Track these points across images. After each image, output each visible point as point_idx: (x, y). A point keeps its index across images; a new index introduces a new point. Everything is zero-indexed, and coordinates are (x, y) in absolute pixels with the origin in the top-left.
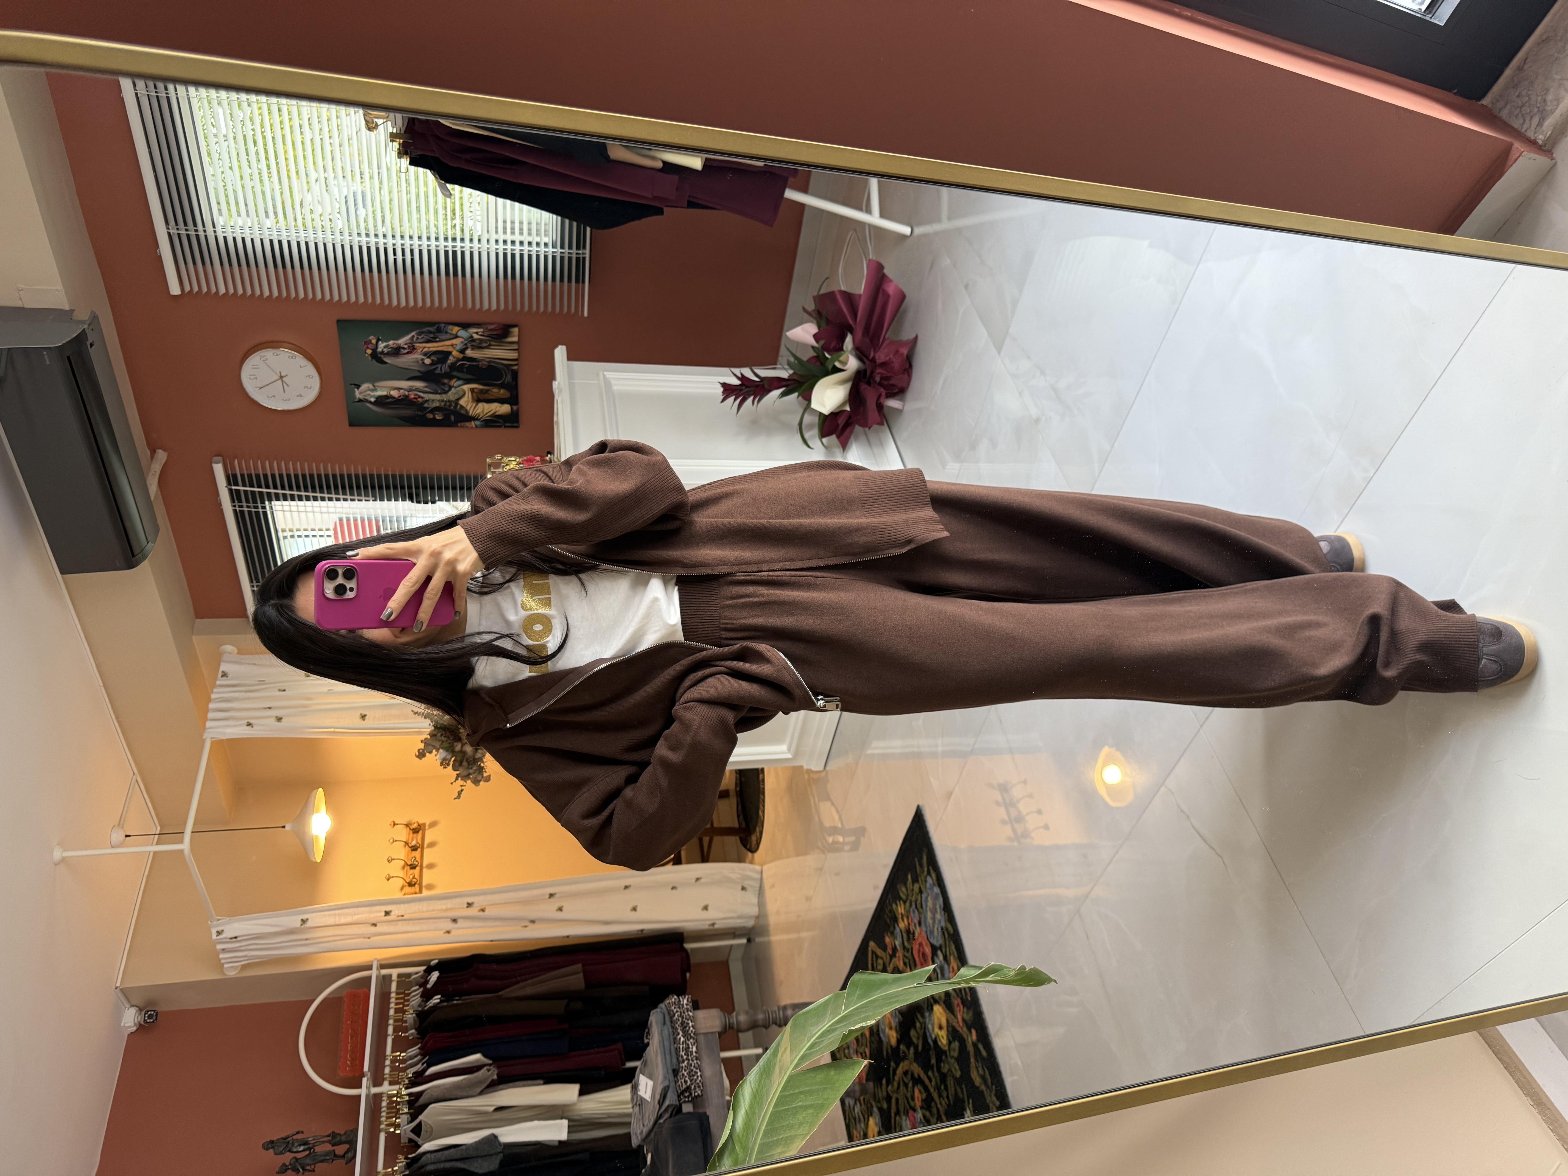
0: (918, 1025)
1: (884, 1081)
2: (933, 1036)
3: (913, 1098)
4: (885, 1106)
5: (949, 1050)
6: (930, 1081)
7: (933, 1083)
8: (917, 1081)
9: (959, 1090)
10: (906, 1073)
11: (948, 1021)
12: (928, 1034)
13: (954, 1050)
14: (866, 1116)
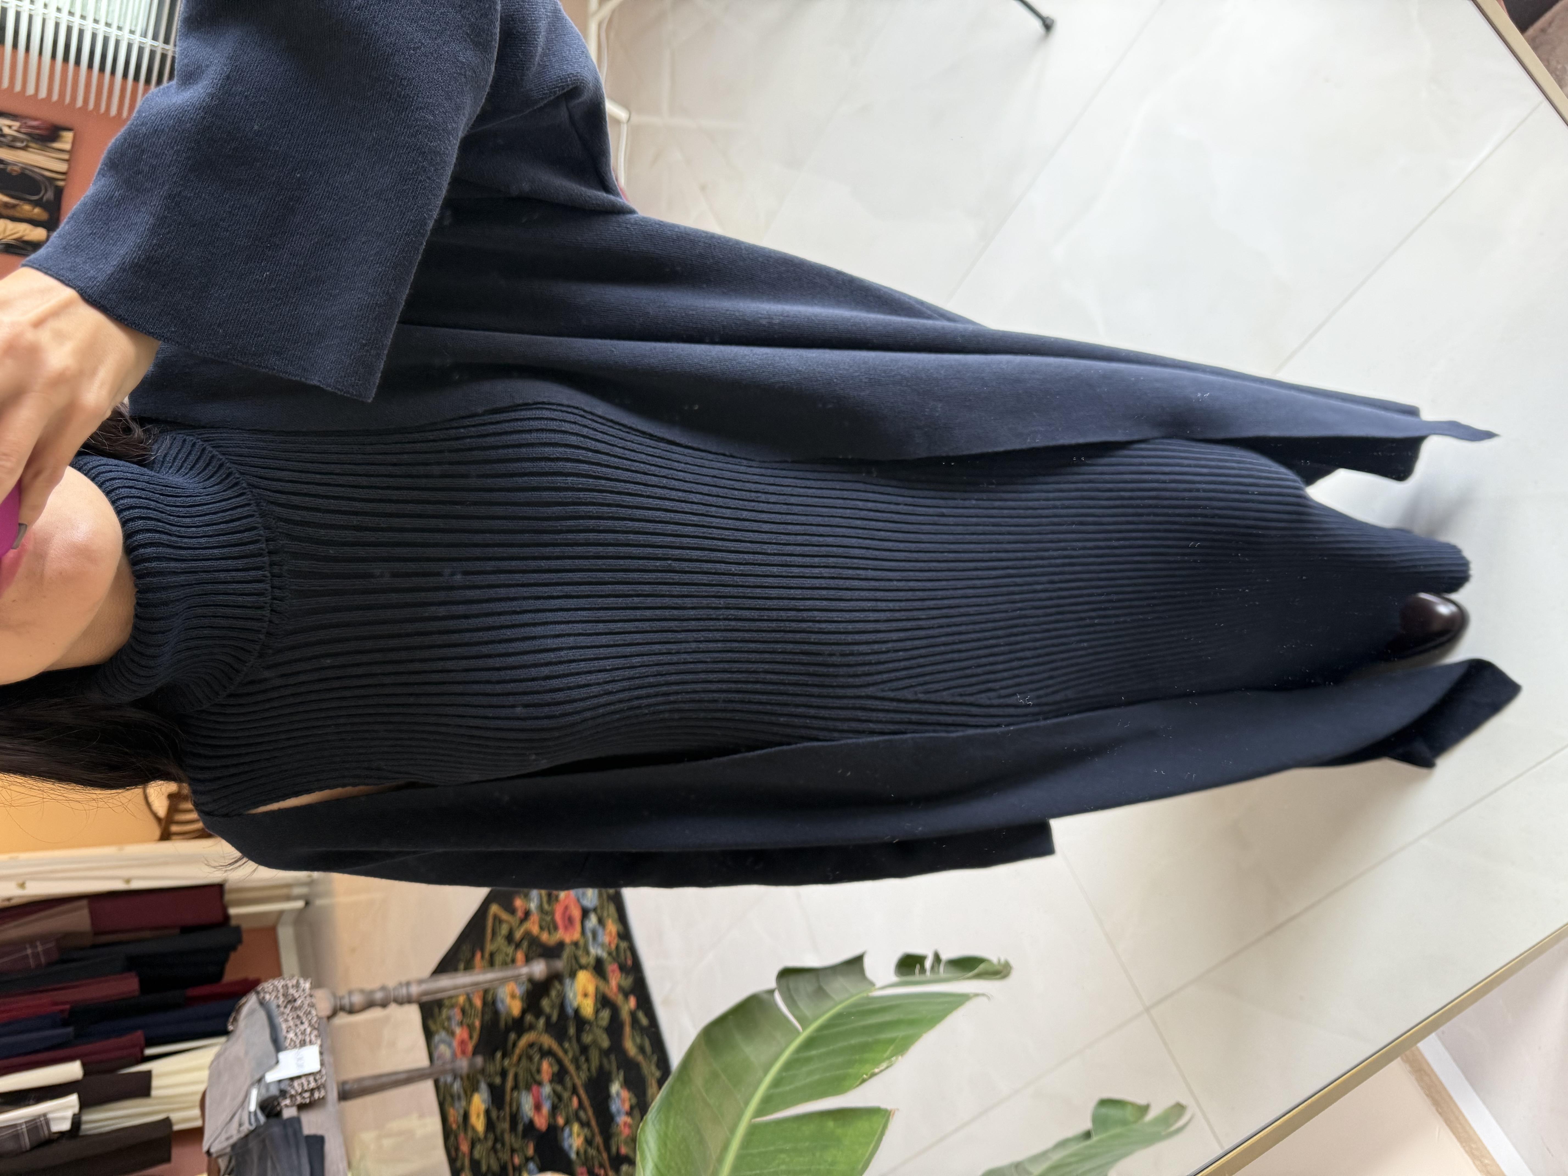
0: (553, 993)
1: (499, 1055)
2: (575, 1004)
3: (539, 1071)
4: (498, 1080)
5: (596, 1018)
6: (566, 1052)
7: (570, 1055)
8: (546, 1053)
9: (605, 1061)
10: (531, 1045)
11: (597, 989)
12: (567, 1002)
13: (602, 1019)
14: (469, 1093)
